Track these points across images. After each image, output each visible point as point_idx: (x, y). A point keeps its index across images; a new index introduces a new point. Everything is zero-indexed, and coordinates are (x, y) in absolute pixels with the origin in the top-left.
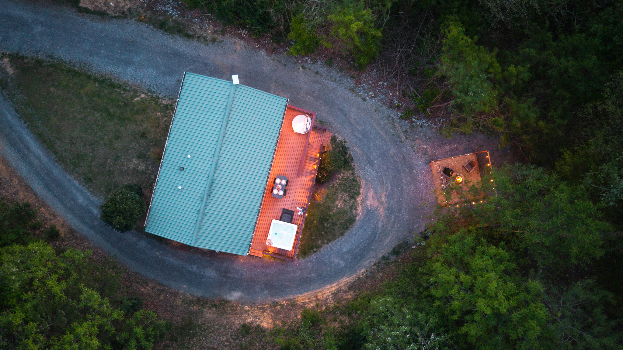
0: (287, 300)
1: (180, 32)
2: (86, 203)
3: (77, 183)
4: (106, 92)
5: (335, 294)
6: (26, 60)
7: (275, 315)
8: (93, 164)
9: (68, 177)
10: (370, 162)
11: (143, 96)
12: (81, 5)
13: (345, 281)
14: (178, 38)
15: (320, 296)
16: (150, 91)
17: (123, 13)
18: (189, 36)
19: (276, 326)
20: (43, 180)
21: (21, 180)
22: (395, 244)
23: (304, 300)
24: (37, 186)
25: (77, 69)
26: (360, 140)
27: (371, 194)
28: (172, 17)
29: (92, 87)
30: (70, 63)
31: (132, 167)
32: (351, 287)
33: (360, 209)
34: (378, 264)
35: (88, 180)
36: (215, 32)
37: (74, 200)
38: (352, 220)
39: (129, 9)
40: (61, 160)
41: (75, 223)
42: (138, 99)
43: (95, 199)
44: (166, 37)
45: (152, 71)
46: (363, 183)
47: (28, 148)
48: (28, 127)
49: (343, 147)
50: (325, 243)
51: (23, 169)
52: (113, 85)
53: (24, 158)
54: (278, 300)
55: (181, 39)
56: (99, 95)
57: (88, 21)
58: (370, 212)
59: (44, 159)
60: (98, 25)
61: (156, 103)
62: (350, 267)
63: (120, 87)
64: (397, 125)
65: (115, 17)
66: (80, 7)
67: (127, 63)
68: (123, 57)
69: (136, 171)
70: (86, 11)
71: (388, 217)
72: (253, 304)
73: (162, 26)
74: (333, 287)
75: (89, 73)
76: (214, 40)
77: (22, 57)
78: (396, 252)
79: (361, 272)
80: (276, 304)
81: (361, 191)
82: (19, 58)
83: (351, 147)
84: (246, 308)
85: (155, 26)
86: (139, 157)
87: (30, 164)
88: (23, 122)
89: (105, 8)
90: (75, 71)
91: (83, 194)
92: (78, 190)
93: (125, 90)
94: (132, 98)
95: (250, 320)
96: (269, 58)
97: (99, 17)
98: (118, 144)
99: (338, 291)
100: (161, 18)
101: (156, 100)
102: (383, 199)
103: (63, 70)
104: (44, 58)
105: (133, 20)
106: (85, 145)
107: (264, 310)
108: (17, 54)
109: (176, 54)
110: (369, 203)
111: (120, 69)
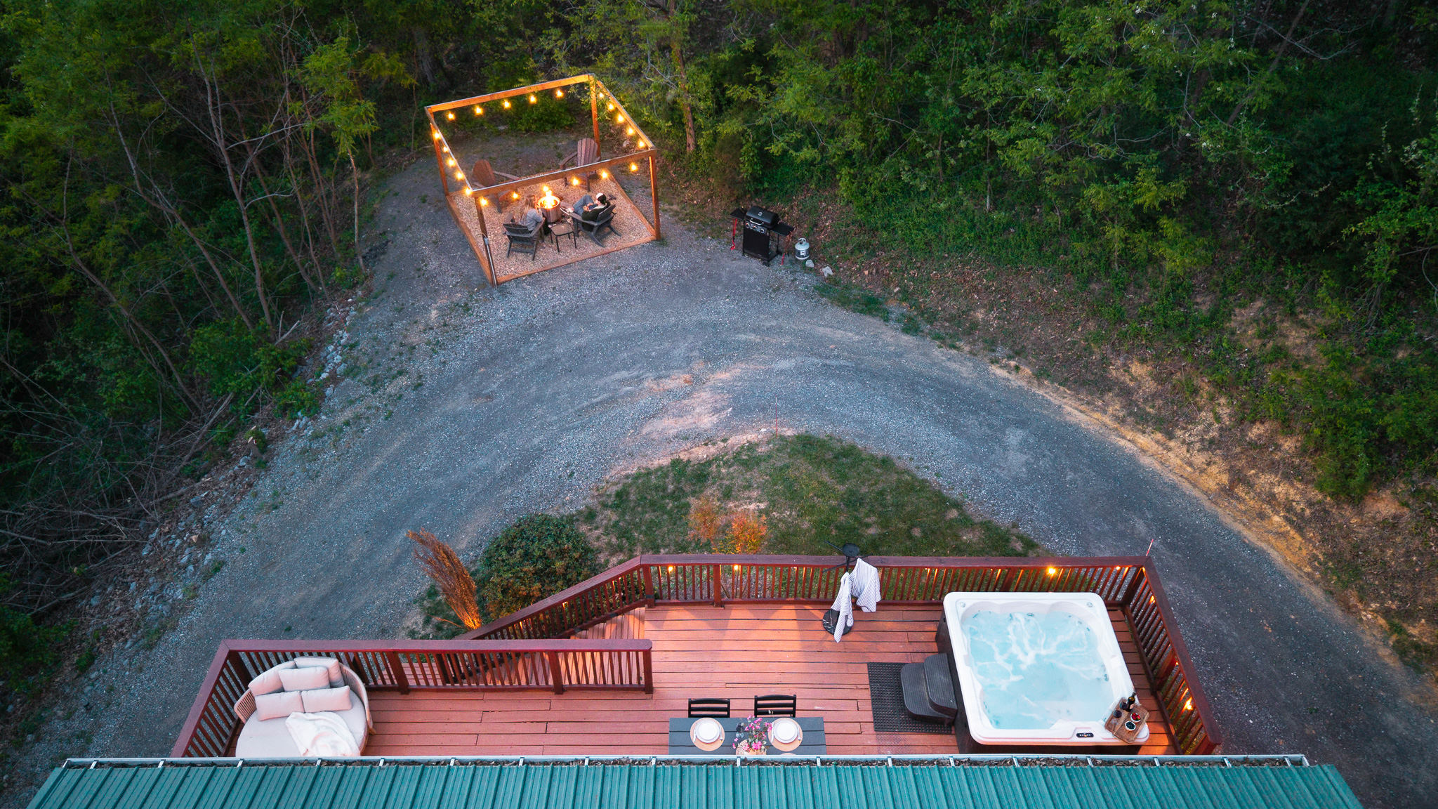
0: (1348, 609)
13: (1083, 415)
23: (1283, 535)
32: (1093, 385)
34: (946, 339)
38: (808, 446)
46: (625, 468)
50: (962, 513)
54: (1384, 652)
62: (1013, 412)
71: (748, 352)
74: (1140, 444)
79: (1009, 375)
81: (661, 461)
102: (676, 381)
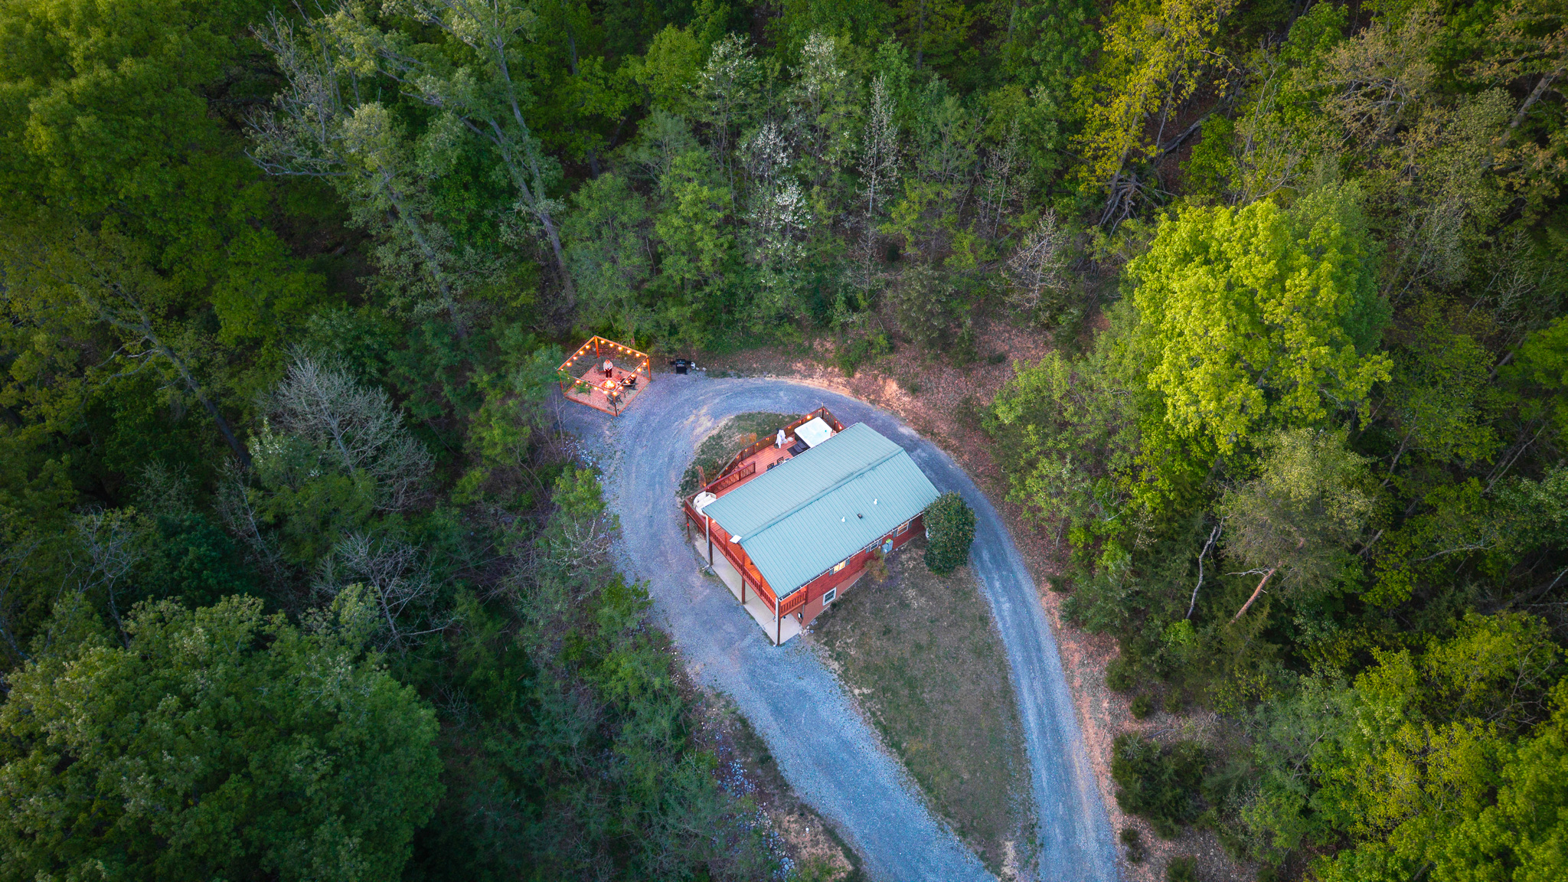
0: (860, 399)
1: (750, 736)
2: (1002, 600)
3: (1000, 626)
4: (898, 727)
5: (811, 376)
6: (980, 849)
7: (879, 392)
8: (967, 634)
9: (1006, 641)
10: (672, 457)
11: (857, 691)
12: (850, 868)
13: (793, 381)
14: (758, 729)
15: (826, 383)
16: (844, 692)
17: (802, 815)
18: (744, 722)
19: (885, 379)
20: (1040, 660)
21: (1070, 679)
22: (717, 381)
23: (843, 390)
24: (1052, 660)
25: (917, 787)
26: (661, 483)
27: (699, 430)
28: (745, 763)
29: (912, 745)
30: (920, 802)
31: (923, 600)
32: (790, 373)
33: (722, 424)
34: (750, 376)
35: (984, 620)
36: (709, 706)
37: (1015, 612)
38: (739, 418)
39: (790, 813)
40: (1002, 666)
41: (1028, 588)
42: (865, 691)
43: (989, 596)
44: (772, 742)
45: (824, 712)
46: (697, 445)
47: (1040, 714)
48: (1025, 740)
49: (684, 490)
51: (1060, 691)
52: (885, 731)
53: (1051, 704)
54: (868, 404)
55: (757, 725)
56: (910, 726)
57: (857, 837)
58: (716, 416)
59: (1025, 683)
60: (847, 822)
61: (847, 669)
62: (778, 388)
63: (878, 723)
64: (612, 469)
65: (817, 815)
66: (854, 865)
67: (846, 745)
68: (845, 756)
69: (922, 592)
70: (849, 853)
71: (704, 402)
72: (895, 413)
73: (766, 759)
74: (808, 383)
75: (905, 769)
76: (719, 695)
77: (982, 857)
78: (724, 375)
79: (771, 379)
80: (872, 402)
81: (705, 439)
82: (988, 859)
83: (676, 484)
84: (903, 414)
85: (776, 765)
86: (908, 606)
87: (1047, 690)
88: (1029, 753)
89: (821, 838)
90: (922, 785)
91: (1000, 611)
92: (1003, 618)
93: (873, 714)
94: (871, 697)
95: (906, 399)
96: (675, 631)
97: (838, 831)
98: (924, 639)
99: (805, 377)
100: (759, 771)
101: (844, 676)
102: (692, 418)
103: (937, 798)
104: (952, 834)
105: (797, 794)
106: (964, 662)
107: (888, 403)
108: (987, 867)
109: (777, 711)
110: (709, 424)
111: (861, 744)
